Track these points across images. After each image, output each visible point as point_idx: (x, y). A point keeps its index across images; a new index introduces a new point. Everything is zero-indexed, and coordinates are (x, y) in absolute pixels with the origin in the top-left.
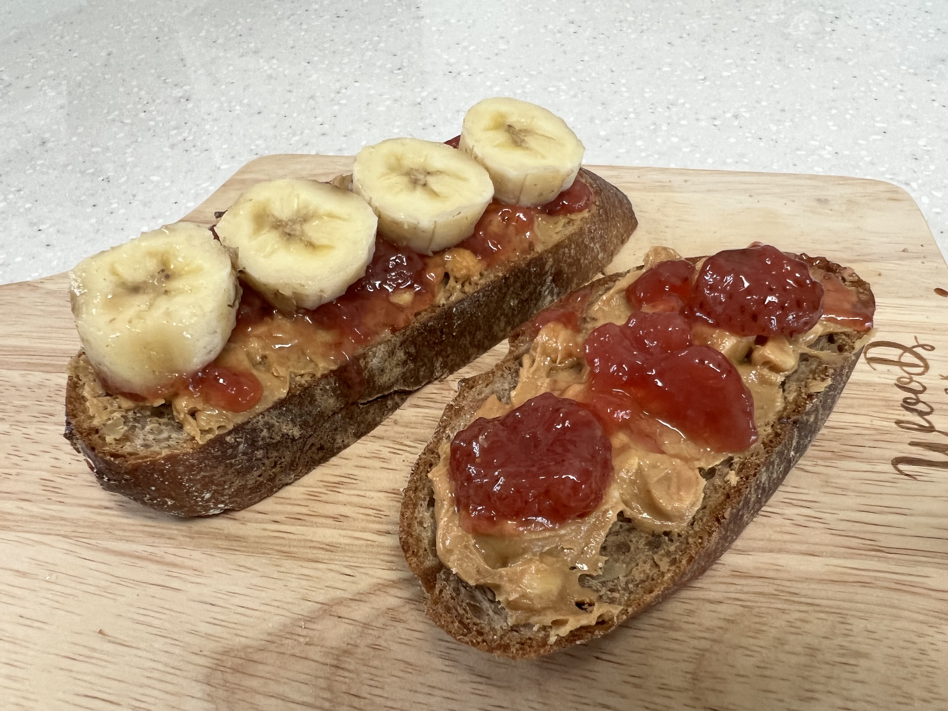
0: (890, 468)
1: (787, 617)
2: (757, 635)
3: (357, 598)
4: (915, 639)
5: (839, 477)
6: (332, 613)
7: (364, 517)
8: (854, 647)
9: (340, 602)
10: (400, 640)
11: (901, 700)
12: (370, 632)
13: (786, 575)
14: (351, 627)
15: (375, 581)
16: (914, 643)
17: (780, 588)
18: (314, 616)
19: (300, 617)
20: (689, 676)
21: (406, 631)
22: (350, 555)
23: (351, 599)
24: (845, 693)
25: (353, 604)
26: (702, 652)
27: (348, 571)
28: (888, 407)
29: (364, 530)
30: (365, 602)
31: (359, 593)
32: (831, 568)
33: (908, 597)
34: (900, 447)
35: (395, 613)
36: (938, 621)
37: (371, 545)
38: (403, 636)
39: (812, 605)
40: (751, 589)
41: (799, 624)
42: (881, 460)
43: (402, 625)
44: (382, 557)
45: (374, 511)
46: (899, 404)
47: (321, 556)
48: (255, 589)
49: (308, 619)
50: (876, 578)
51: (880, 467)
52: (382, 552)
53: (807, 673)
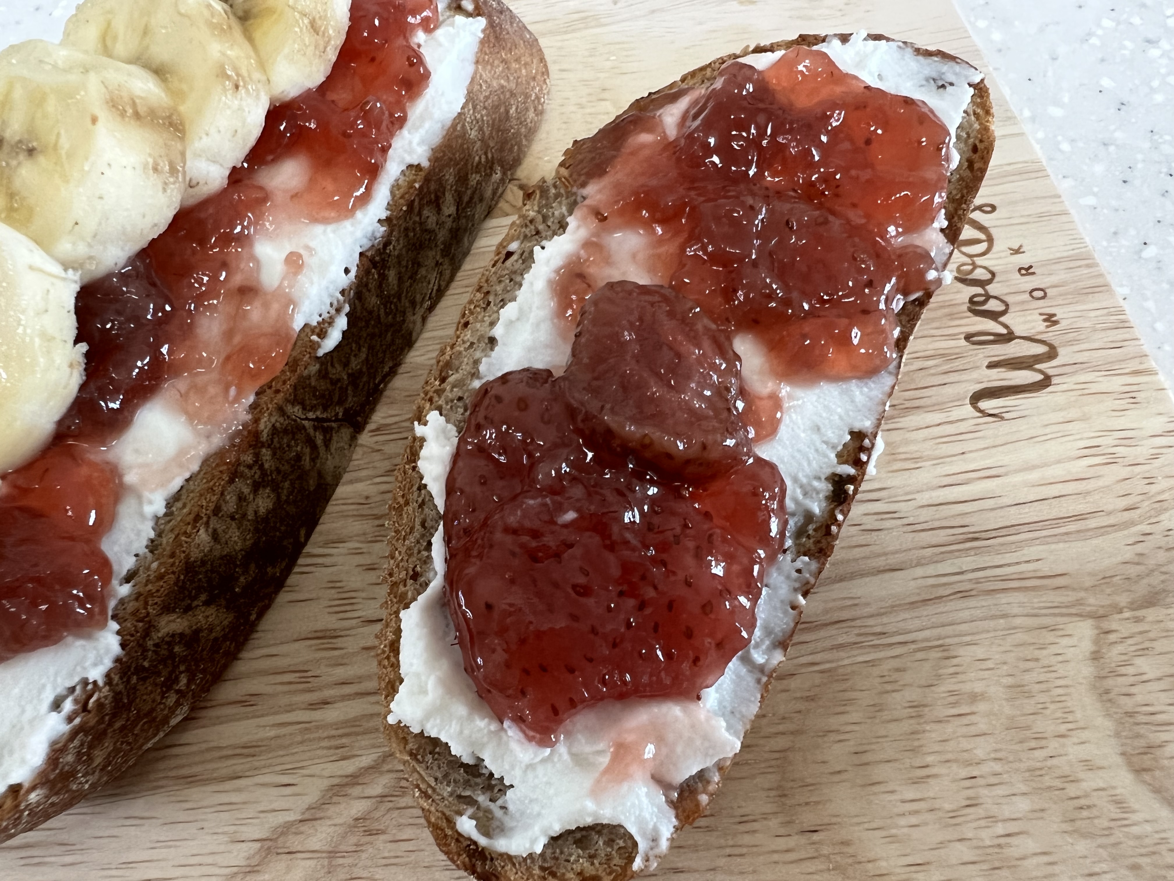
0: (968, 410)
1: (878, 670)
2: (848, 708)
3: (307, 816)
4: (1037, 653)
5: (907, 442)
6: (280, 851)
7: (286, 688)
8: (967, 687)
9: (286, 829)
10: (384, 862)
11: (1033, 744)
12: (341, 861)
13: (867, 610)
14: (312, 863)
15: (327, 783)
16: (1037, 660)
17: (863, 630)
18: (254, 862)
19: (235, 870)
20: (773, 793)
21: (390, 846)
22: (281, 753)
23: (301, 821)
24: (966, 755)
25: (304, 828)
26: (782, 755)
27: (285, 779)
28: (951, 316)
29: (290, 708)
30: (321, 819)
31: (309, 809)
32: (920, 582)
33: (1020, 597)
34: (975, 375)
35: (368, 823)
36: (1059, 619)
37: (306, 729)
38: (386, 855)
39: (905, 643)
40: (828, 644)
41: (896, 676)
42: (957, 402)
43: (382, 837)
44: (325, 743)
45: (297, 675)
46: (965, 307)
47: (238, 768)
48: (160, 848)
49: (248, 869)
50: (977, 581)
51: (956, 414)
52: (325, 734)
53: (916, 743)
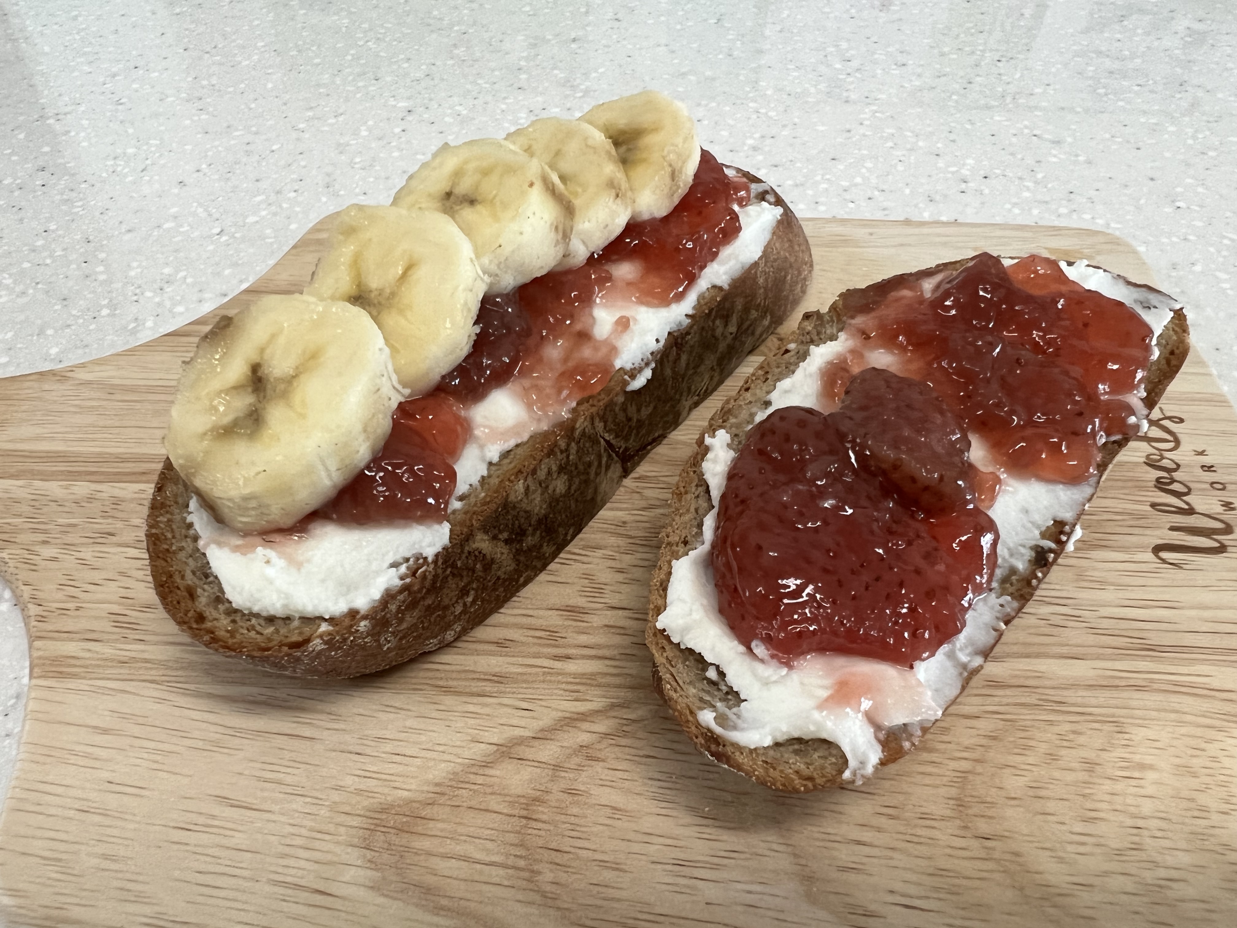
0: (1150, 556)
1: (1056, 729)
2: (1027, 752)
3: (539, 735)
4: (1203, 745)
5: (1095, 569)
6: (512, 756)
7: (536, 641)
8: (1137, 758)
9: (521, 741)
10: (601, 782)
11: (1196, 813)
12: (563, 774)
13: (1048, 683)
14: (538, 770)
15: (560, 714)
16: (1203, 750)
17: (1044, 697)
18: (489, 759)
19: (473, 762)
20: (952, 802)
21: (606, 771)
22: (524, 685)
23: (534, 738)
24: (1132, 809)
25: (536, 743)
26: (963, 775)
27: (525, 705)
28: (1141, 488)
29: (537, 656)
30: (551, 740)
31: (542, 730)
32: (1100, 672)
33: (1190, 700)
34: (1158, 532)
35: (590, 751)
36: (1226, 724)
37: (549, 673)
38: (603, 777)
39: (1082, 714)
40: (1010, 700)
41: (1072, 736)
42: (1141, 548)
43: (601, 764)
44: (563, 686)
45: (548, 633)
46: (1153, 483)
47: (488, 689)
48: (412, 733)
49: (484, 764)
50: (1152, 681)
51: (1139, 557)
52: (565, 680)
53: (1088, 791)
